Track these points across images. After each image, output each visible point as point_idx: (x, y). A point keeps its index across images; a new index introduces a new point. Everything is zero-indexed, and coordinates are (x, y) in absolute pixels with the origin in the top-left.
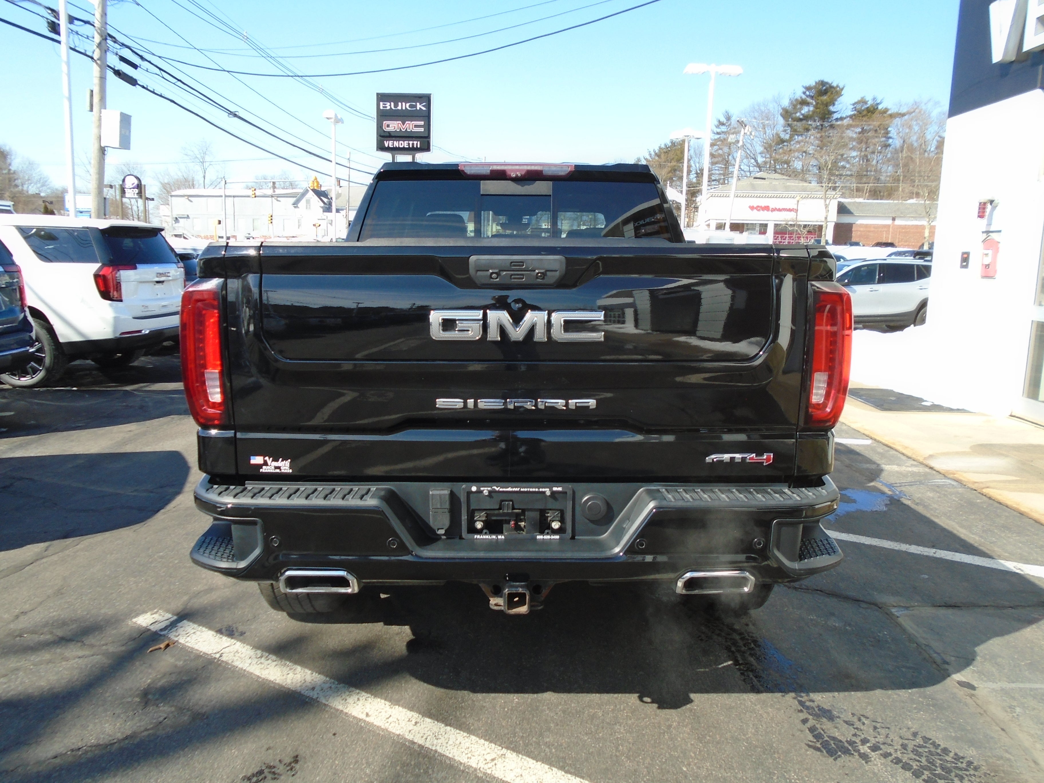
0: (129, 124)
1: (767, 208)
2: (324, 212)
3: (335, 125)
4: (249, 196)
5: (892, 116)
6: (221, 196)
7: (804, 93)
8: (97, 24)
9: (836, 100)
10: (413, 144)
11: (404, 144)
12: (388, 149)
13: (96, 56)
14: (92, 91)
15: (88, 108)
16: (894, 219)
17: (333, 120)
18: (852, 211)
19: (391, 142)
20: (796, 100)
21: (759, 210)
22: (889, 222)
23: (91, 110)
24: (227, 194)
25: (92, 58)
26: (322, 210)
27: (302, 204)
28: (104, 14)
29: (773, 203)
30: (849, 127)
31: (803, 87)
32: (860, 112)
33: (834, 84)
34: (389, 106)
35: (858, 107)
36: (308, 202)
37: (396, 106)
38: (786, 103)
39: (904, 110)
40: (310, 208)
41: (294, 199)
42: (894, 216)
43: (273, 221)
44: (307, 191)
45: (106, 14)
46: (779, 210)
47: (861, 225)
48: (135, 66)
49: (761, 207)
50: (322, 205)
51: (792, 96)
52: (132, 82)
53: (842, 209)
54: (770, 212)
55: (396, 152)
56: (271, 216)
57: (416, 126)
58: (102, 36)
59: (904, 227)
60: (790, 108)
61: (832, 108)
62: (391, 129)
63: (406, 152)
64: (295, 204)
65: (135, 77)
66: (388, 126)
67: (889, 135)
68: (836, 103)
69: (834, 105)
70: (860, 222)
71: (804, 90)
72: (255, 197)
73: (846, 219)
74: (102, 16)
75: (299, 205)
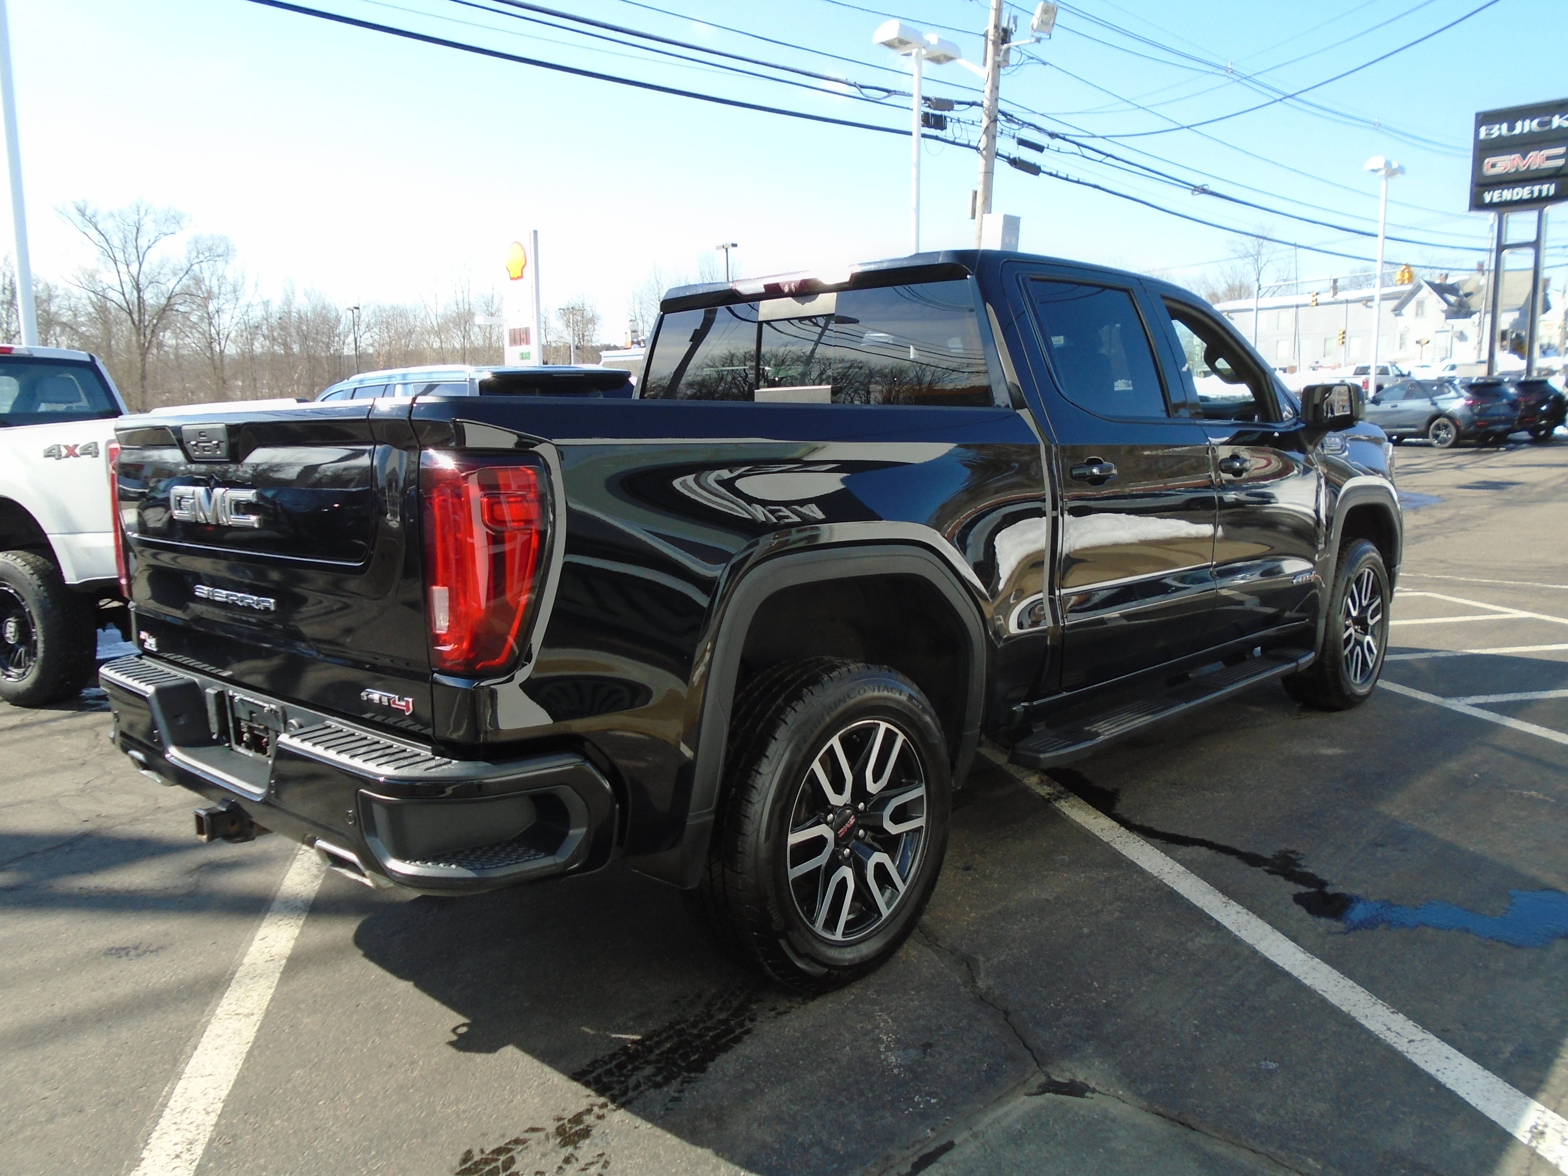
0: (1017, 229)
2: (1447, 318)
3: (1386, 179)
4: (1306, 305)
6: (1252, 310)
8: (986, 103)
10: (1540, 191)
11: (1523, 193)
12: (1491, 206)
13: (982, 146)
14: (976, 192)
15: (970, 215)
17: (1383, 172)
19: (1497, 194)
23: (973, 217)
24: (1259, 306)
25: (977, 149)
26: (1444, 315)
27: (1410, 309)
28: (995, 88)
34: (1500, 130)
36: (1420, 304)
37: (1511, 128)
40: (1422, 314)
41: (1395, 302)
43: (1347, 340)
44: (1419, 288)
45: (997, 88)
48: (1040, 148)
50: (1445, 306)
52: (1034, 169)
55: (1504, 209)
56: (1344, 333)
57: (1549, 158)
58: (990, 118)
62: (1499, 170)
63: (1526, 207)
64: (1397, 311)
65: (1038, 164)
66: (1493, 166)
72: (1317, 305)
74: (991, 91)
75: (1403, 311)
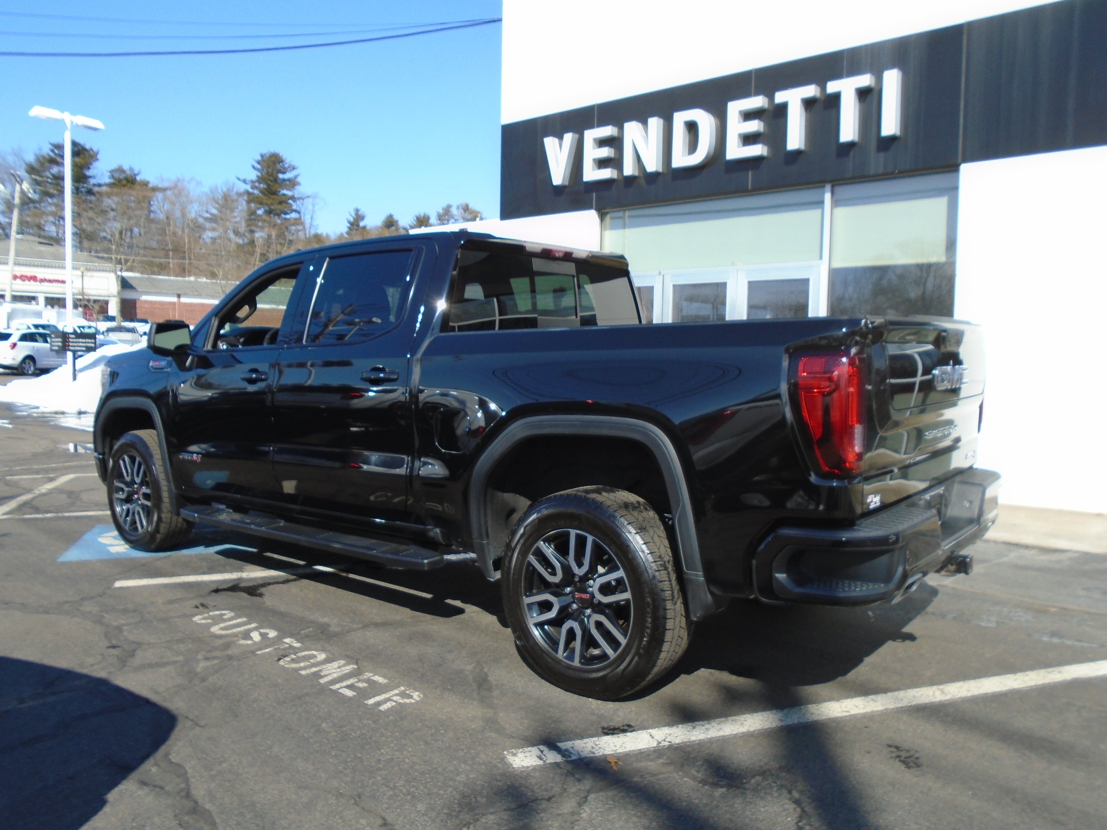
1: (34, 278)
5: (155, 189)
7: (52, 151)
9: (91, 164)
16: (179, 296)
18: (134, 286)
20: (43, 157)
21: (24, 280)
22: (174, 299)
29: (41, 273)
30: (109, 195)
31: (50, 144)
32: (120, 181)
33: (88, 147)
35: (117, 175)
38: (30, 158)
39: (166, 185)
42: (179, 292)
46: (50, 281)
47: (146, 302)
49: (26, 277)
51: (38, 152)
53: (125, 284)
54: (38, 283)
59: (191, 305)
60: (36, 165)
61: (88, 173)
67: (152, 209)
68: (91, 167)
69: (89, 168)
70: (144, 298)
71: (52, 147)
73: (130, 295)
